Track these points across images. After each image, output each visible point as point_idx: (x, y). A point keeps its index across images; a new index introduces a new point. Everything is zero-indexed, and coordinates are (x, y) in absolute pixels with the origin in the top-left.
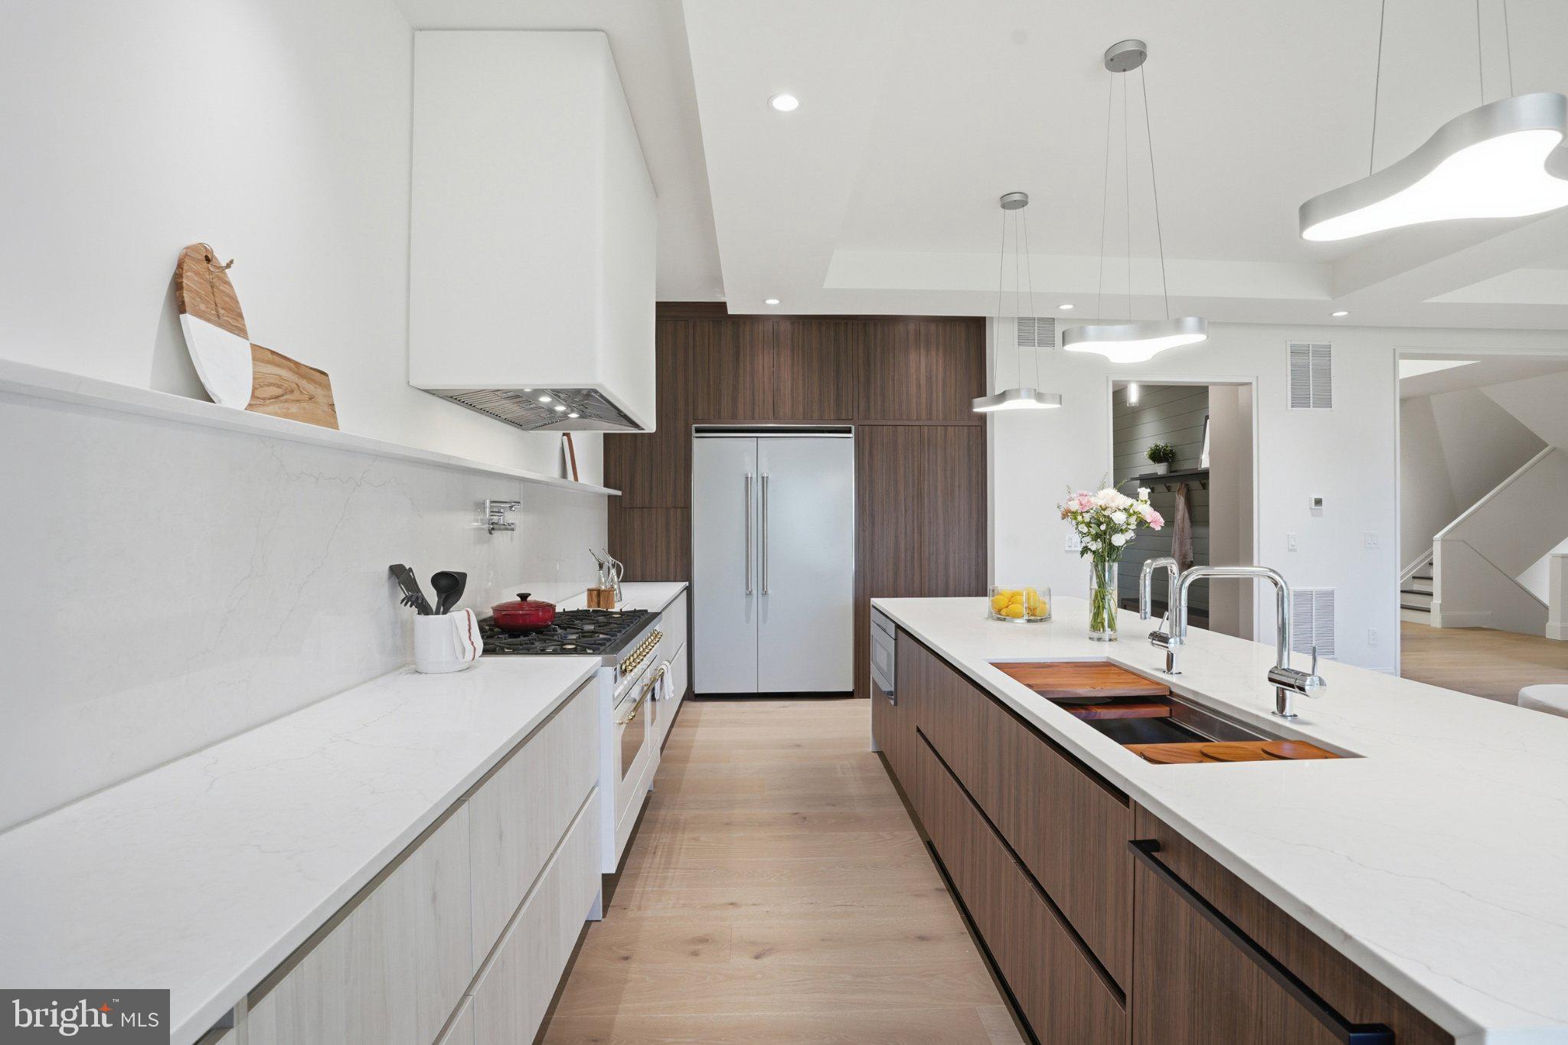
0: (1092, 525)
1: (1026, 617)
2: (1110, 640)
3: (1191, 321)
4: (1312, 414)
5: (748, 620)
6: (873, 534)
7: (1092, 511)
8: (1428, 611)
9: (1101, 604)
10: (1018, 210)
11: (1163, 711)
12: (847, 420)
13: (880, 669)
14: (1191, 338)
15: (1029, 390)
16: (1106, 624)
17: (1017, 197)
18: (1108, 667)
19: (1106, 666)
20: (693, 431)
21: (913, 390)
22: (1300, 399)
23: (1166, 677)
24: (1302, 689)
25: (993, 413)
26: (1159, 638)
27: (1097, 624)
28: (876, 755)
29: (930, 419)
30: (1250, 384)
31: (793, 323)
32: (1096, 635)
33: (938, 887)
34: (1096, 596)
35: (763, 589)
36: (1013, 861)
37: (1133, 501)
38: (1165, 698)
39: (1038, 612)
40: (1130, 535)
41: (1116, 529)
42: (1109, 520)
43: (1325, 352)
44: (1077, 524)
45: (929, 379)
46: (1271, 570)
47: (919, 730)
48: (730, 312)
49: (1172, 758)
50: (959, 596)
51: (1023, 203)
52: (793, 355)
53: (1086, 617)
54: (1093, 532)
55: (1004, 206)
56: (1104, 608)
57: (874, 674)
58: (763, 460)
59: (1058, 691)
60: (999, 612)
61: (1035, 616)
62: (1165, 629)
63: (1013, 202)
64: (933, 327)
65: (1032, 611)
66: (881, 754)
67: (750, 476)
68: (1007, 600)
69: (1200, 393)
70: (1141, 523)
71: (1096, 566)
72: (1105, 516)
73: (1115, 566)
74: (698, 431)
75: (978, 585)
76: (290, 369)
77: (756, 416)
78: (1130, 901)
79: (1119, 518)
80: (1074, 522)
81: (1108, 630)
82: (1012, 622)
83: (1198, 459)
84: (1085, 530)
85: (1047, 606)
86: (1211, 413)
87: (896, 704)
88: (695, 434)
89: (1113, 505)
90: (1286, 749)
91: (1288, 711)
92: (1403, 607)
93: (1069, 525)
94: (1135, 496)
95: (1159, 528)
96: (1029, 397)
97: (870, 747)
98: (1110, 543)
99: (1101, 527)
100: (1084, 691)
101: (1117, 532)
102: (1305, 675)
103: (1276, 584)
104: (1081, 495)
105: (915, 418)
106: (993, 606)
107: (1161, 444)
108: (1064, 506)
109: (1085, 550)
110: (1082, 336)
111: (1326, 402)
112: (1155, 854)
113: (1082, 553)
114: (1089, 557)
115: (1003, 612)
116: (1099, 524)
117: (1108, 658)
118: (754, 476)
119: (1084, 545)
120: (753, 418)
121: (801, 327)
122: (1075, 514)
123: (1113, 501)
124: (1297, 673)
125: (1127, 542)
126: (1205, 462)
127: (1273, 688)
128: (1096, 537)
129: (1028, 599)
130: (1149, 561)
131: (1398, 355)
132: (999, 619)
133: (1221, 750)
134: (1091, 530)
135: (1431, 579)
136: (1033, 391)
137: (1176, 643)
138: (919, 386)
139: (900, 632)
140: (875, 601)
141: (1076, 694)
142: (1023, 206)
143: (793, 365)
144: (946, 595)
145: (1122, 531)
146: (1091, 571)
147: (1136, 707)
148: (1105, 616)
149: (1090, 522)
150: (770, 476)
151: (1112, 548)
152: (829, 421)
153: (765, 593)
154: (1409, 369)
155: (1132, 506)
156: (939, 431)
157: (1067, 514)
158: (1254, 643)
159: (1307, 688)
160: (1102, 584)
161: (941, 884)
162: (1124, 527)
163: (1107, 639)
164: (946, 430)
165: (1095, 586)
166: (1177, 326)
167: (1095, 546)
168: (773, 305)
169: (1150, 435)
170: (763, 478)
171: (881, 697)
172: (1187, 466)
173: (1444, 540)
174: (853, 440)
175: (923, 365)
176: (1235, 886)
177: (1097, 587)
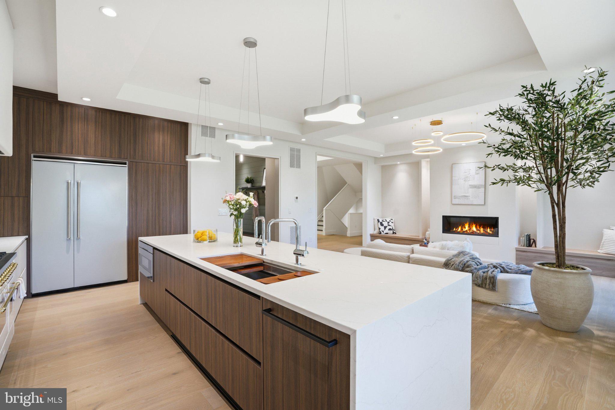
0: (235, 205)
1: (208, 241)
2: (241, 246)
3: (268, 138)
4: (295, 170)
5: (68, 251)
6: (136, 210)
7: (234, 200)
8: (322, 231)
9: (237, 234)
10: (206, 85)
11: (261, 268)
12: (124, 159)
13: (144, 268)
14: (268, 143)
15: (209, 154)
16: (239, 241)
17: (206, 80)
18: (241, 256)
19: (241, 255)
20: (32, 157)
21: (156, 148)
22: (292, 165)
23: (262, 257)
24: (303, 255)
25: (190, 162)
26: (259, 244)
27: (236, 241)
28: (142, 305)
29: (164, 161)
30: (279, 159)
31: (96, 111)
32: (235, 245)
33: (178, 352)
34: (235, 231)
35: (78, 236)
36: (213, 331)
37: (247, 197)
38: (262, 264)
39: (213, 238)
40: (247, 209)
41: (242, 207)
42: (240, 204)
43: (299, 151)
44: (229, 205)
45: (164, 145)
46: (294, 219)
47: (166, 290)
48: (59, 99)
49: (270, 282)
50: (176, 234)
51: (208, 83)
53: (232, 238)
54: (235, 208)
55: (201, 82)
56: (238, 234)
57: (141, 269)
58: (78, 174)
59: (227, 266)
60: (198, 239)
61: (212, 240)
62: (261, 241)
63: (204, 82)
64: (166, 123)
65: (210, 238)
66: (146, 305)
67: (69, 182)
68: (201, 234)
69: (263, 160)
70: (251, 205)
71: (235, 220)
72: (239, 202)
73: (242, 220)
74: (35, 157)
75: (184, 230)
77: (74, 152)
78: (261, 330)
79: (244, 203)
80: (228, 204)
81: (239, 243)
82: (203, 243)
83: (262, 182)
84: (232, 207)
85: (216, 236)
86: (266, 167)
87: (154, 281)
88: (33, 159)
89: (242, 198)
90: (299, 274)
91: (299, 263)
92: (318, 230)
93: (226, 205)
94: (249, 195)
95: (256, 206)
96: (209, 156)
97: (139, 302)
98: (241, 212)
99: (237, 206)
100: (236, 265)
101: (242, 208)
102: (303, 251)
103: (295, 224)
104: (230, 195)
105: (157, 161)
106: (195, 237)
107: (249, 177)
108: (224, 199)
109: (232, 214)
110: (233, 137)
111: (299, 166)
112: (271, 312)
113: (231, 216)
114: (233, 217)
115: (200, 239)
116: (237, 205)
117: (241, 252)
118: (72, 182)
119: (231, 212)
120: (72, 153)
121: (101, 113)
122: (228, 201)
123: (242, 197)
124: (301, 250)
125: (246, 211)
126: (264, 184)
127: (295, 256)
128: (236, 210)
129: (209, 234)
130: (257, 218)
131: (317, 154)
132: (198, 242)
133: (284, 277)
134: (234, 207)
135: (323, 221)
136: (211, 155)
137: (264, 245)
138: (159, 147)
139: (155, 251)
140: (140, 238)
141: (233, 266)
142: (208, 84)
143: (96, 131)
144: (170, 234)
145: (244, 208)
146: (234, 222)
147: (253, 268)
148: (239, 238)
149: (233, 205)
150: (82, 182)
151: (241, 213)
152: (115, 158)
153: (78, 238)
154: (320, 158)
155: (248, 198)
156: (168, 167)
157: (225, 201)
158: (279, 243)
159: (304, 255)
160: (237, 226)
161: (179, 350)
162: (245, 206)
163: (239, 246)
164: (171, 167)
165: (235, 227)
166: (264, 139)
167: (235, 213)
168: (86, 101)
169: (246, 174)
170: (78, 183)
171: (145, 280)
172: (257, 185)
173: (326, 209)
174: (127, 168)
175: (161, 139)
176: (296, 315)
177: (236, 228)
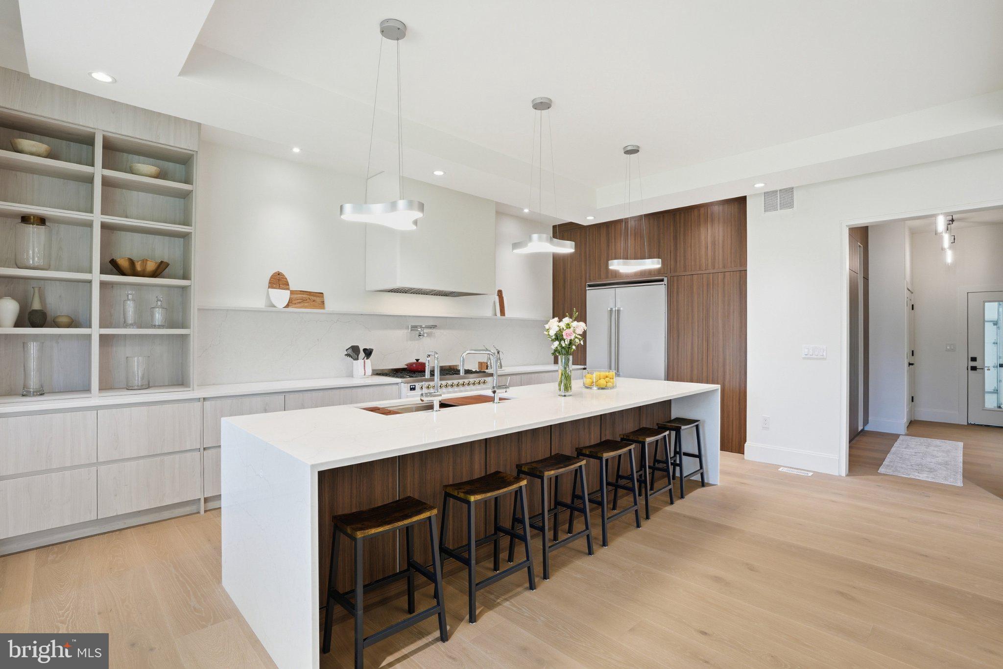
12: (663, 274)
20: (587, 285)
29: (714, 269)
45: (714, 242)
52: (635, 242)
58: (618, 300)
67: (611, 310)
74: (590, 286)
76: (307, 295)
88: (587, 288)
105: (704, 269)
118: (613, 309)
138: (707, 248)
150: (621, 309)
152: (654, 275)
156: (720, 276)
164: (724, 275)
170: (618, 310)
174: (665, 284)
175: (710, 234)
